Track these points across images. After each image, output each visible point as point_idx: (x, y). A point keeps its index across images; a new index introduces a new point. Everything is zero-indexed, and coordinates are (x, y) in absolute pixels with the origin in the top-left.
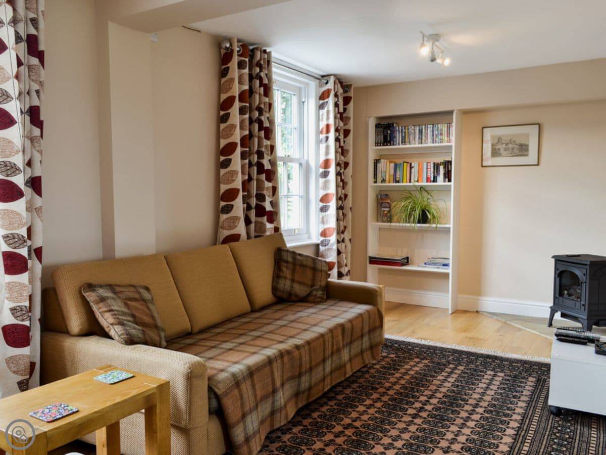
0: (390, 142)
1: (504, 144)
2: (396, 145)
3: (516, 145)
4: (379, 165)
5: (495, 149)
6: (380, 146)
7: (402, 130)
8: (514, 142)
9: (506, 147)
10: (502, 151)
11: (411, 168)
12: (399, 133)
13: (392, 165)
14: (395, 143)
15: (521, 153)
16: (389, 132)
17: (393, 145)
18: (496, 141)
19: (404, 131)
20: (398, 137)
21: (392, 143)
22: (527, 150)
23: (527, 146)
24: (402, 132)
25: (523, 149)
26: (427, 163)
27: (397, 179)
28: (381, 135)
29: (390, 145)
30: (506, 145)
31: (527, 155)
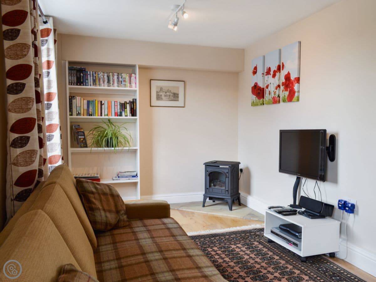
0: (83, 83)
1: (164, 92)
2: (88, 85)
3: (171, 93)
4: (74, 101)
5: (159, 95)
6: (74, 85)
7: (93, 74)
8: (170, 91)
9: (166, 94)
10: (163, 97)
11: (101, 104)
12: (90, 76)
13: (86, 102)
14: (87, 84)
15: (174, 99)
16: (82, 75)
17: (86, 85)
18: (159, 90)
19: (94, 75)
20: (90, 79)
21: (84, 83)
22: (178, 97)
23: (178, 94)
24: (93, 76)
25: (175, 97)
26: (115, 102)
27: (90, 113)
28: (74, 76)
29: (83, 85)
30: (165, 93)
31: (178, 100)
